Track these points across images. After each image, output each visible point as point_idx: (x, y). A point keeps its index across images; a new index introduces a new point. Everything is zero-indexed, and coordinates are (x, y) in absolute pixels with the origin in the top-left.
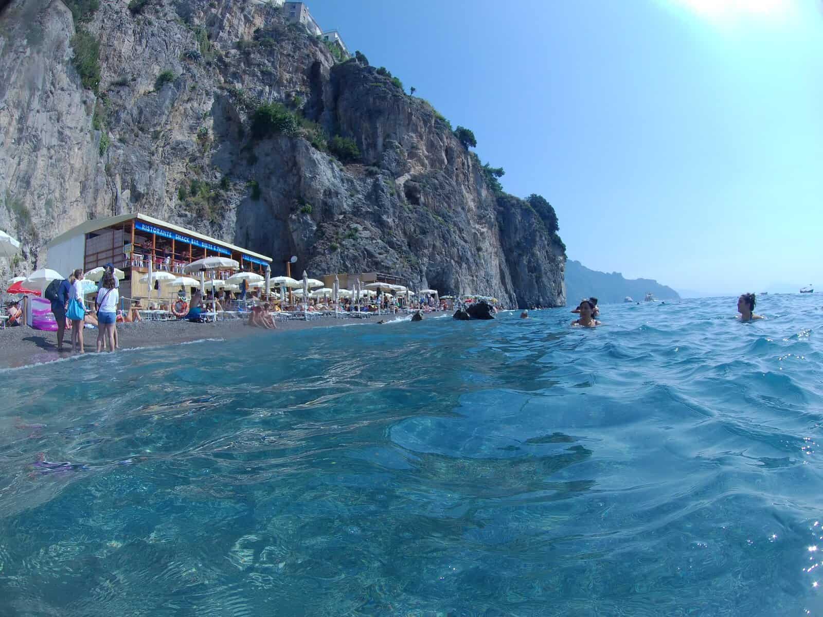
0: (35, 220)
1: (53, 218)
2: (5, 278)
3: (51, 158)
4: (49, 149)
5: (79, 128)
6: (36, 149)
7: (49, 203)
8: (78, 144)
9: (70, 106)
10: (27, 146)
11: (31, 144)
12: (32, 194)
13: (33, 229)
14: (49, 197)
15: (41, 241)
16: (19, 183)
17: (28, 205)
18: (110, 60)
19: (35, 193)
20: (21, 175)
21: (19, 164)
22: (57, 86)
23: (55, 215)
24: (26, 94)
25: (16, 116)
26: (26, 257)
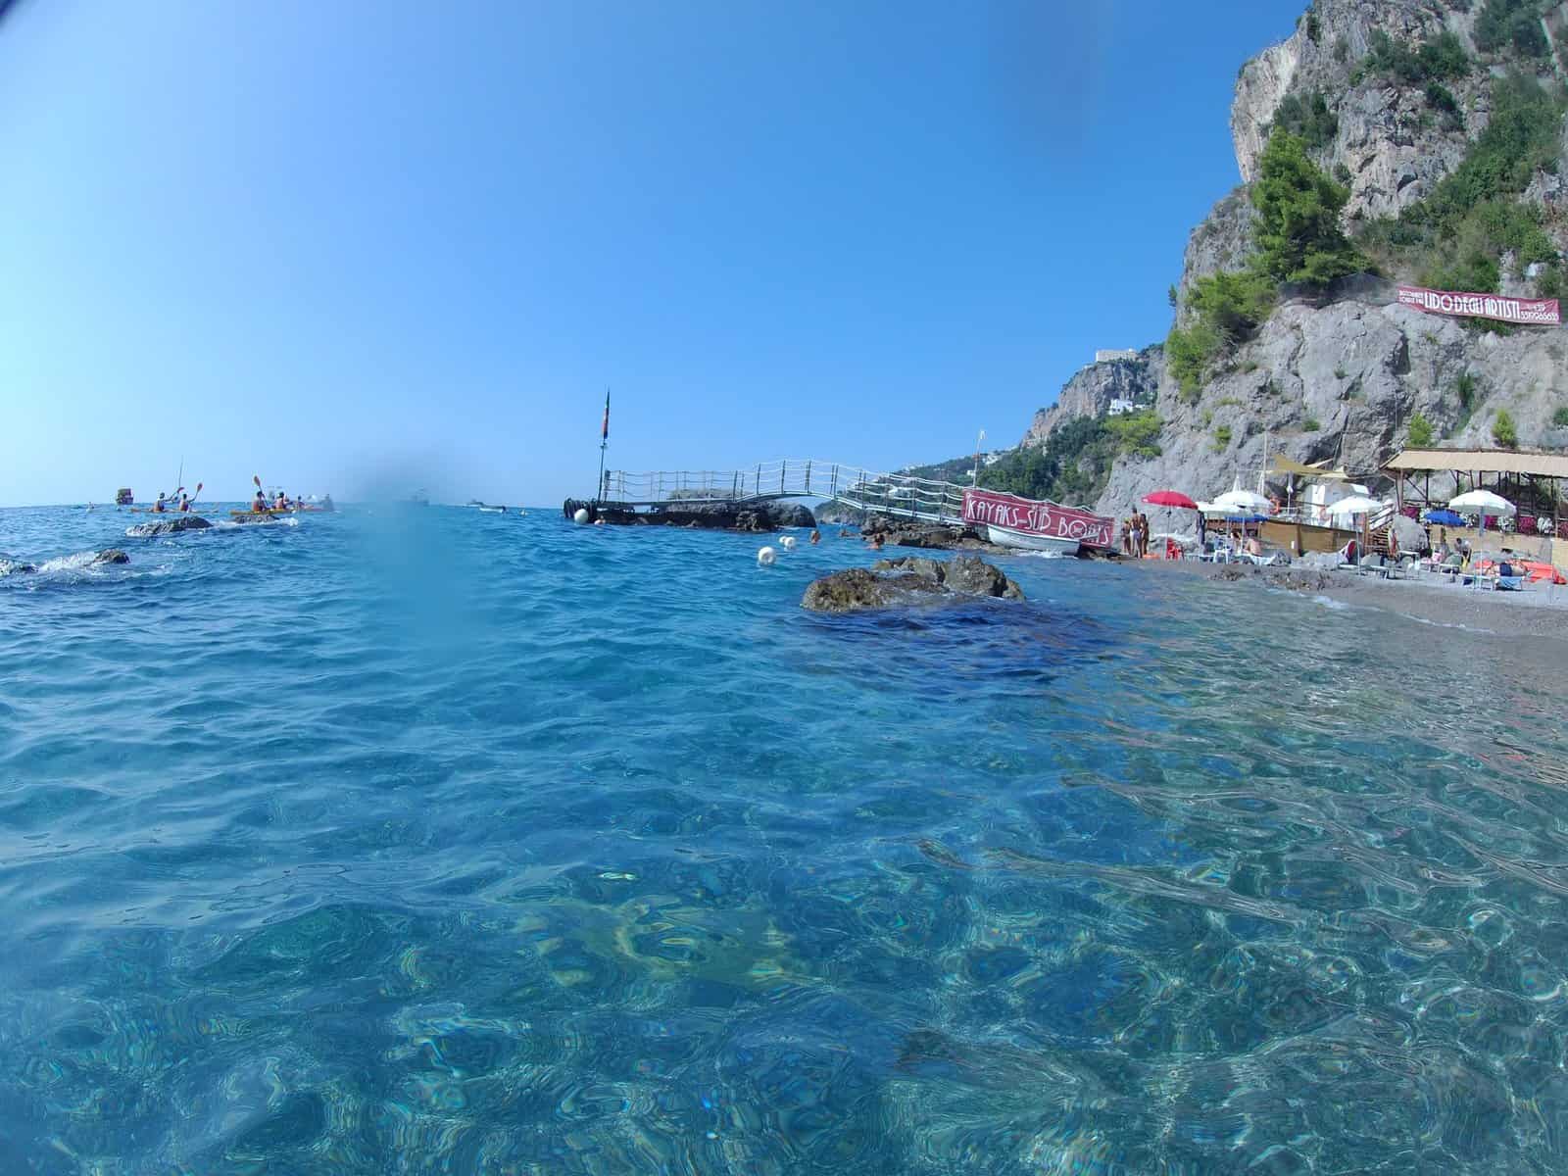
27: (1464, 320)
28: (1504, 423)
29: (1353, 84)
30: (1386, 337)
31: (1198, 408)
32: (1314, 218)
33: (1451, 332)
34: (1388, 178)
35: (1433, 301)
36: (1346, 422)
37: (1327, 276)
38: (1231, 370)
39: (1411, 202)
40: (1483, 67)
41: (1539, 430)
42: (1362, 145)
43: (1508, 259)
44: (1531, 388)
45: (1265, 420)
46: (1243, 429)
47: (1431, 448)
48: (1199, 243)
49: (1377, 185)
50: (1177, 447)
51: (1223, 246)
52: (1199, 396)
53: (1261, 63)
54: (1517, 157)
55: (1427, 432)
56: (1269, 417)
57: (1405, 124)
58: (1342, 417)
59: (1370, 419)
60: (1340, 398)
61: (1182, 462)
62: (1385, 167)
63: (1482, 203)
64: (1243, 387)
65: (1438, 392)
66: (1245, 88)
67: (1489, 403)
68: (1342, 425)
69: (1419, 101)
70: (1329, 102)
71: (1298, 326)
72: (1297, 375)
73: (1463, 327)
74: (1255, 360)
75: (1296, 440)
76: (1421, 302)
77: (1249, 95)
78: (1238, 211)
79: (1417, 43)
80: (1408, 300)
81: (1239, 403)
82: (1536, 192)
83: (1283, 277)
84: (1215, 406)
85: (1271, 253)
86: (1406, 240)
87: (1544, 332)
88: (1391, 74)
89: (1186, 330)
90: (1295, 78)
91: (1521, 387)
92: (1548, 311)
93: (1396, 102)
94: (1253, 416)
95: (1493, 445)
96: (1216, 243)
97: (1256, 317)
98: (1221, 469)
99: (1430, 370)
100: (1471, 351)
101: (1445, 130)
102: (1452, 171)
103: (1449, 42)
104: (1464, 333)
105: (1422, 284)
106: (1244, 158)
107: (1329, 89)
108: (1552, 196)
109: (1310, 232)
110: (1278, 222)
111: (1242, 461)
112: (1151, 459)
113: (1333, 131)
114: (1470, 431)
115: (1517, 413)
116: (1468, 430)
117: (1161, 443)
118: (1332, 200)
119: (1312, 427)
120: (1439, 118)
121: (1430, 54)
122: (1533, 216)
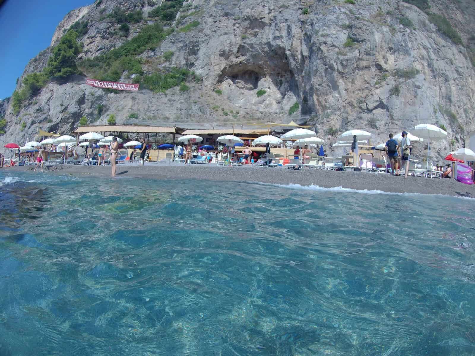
0: (460, 120)
1: (470, 119)
2: (446, 151)
3: (458, 85)
4: (454, 80)
5: (466, 67)
6: (447, 80)
7: (465, 111)
8: (469, 76)
9: (453, 55)
10: (440, 79)
11: (442, 78)
12: (455, 106)
13: (460, 125)
14: (465, 107)
15: (466, 133)
16: (444, 100)
17: (453, 111)
18: (459, 26)
19: (456, 105)
20: (445, 96)
21: (440, 89)
22: (440, 46)
23: (471, 118)
24: (424, 52)
25: (425, 64)
26: (458, 141)
27: (104, 89)
28: (112, 118)
29: (100, 20)
30: (79, 94)
31: (18, 117)
32: (69, 57)
33: (100, 92)
34: (95, 48)
35: (97, 83)
36: (61, 119)
37: (66, 75)
38: (30, 104)
39: (100, 55)
40: (146, 21)
41: (124, 120)
42: (92, 38)
43: (126, 73)
44: (123, 108)
45: (37, 120)
46: (30, 123)
47: (87, 126)
48: (31, 64)
49: (90, 50)
50: (10, 130)
51: (37, 65)
52: (19, 112)
53: (77, 11)
54: (143, 46)
55: (86, 121)
56: (38, 119)
57: (109, 33)
58: (60, 118)
59: (68, 119)
60: (60, 112)
61: (11, 135)
62: (95, 45)
63: (124, 57)
64: (32, 109)
65: (91, 110)
66: (67, 18)
67: (108, 113)
68: (60, 120)
69: (118, 28)
70: (89, 24)
71: (53, 90)
72: (49, 105)
73: (104, 91)
74: (37, 101)
75: (45, 125)
76: (93, 83)
77: (67, 20)
78: (46, 54)
79: (129, 12)
80: (88, 83)
81: (31, 115)
82: (144, 55)
83: (53, 75)
84: (23, 116)
85: (52, 68)
86: (94, 66)
87: (131, 93)
88: (114, 19)
89: (20, 91)
90: (83, 17)
91: (120, 108)
92: (135, 87)
93: (110, 27)
94: (34, 119)
95: (107, 124)
96: (36, 64)
97: (41, 87)
98: (23, 136)
99: (90, 104)
100: (104, 98)
101: (121, 36)
102: (117, 48)
103: (140, 14)
104: (104, 93)
105: (95, 79)
106: (54, 39)
107: (92, 21)
108: (150, 57)
109: (66, 62)
110: (58, 58)
111: (29, 133)
112: (3, 135)
113: (86, 33)
114: (100, 121)
115: (117, 116)
116: (99, 120)
117: (7, 129)
118: (77, 52)
119: (51, 121)
120: (121, 33)
121: (131, 16)
122: (140, 62)
